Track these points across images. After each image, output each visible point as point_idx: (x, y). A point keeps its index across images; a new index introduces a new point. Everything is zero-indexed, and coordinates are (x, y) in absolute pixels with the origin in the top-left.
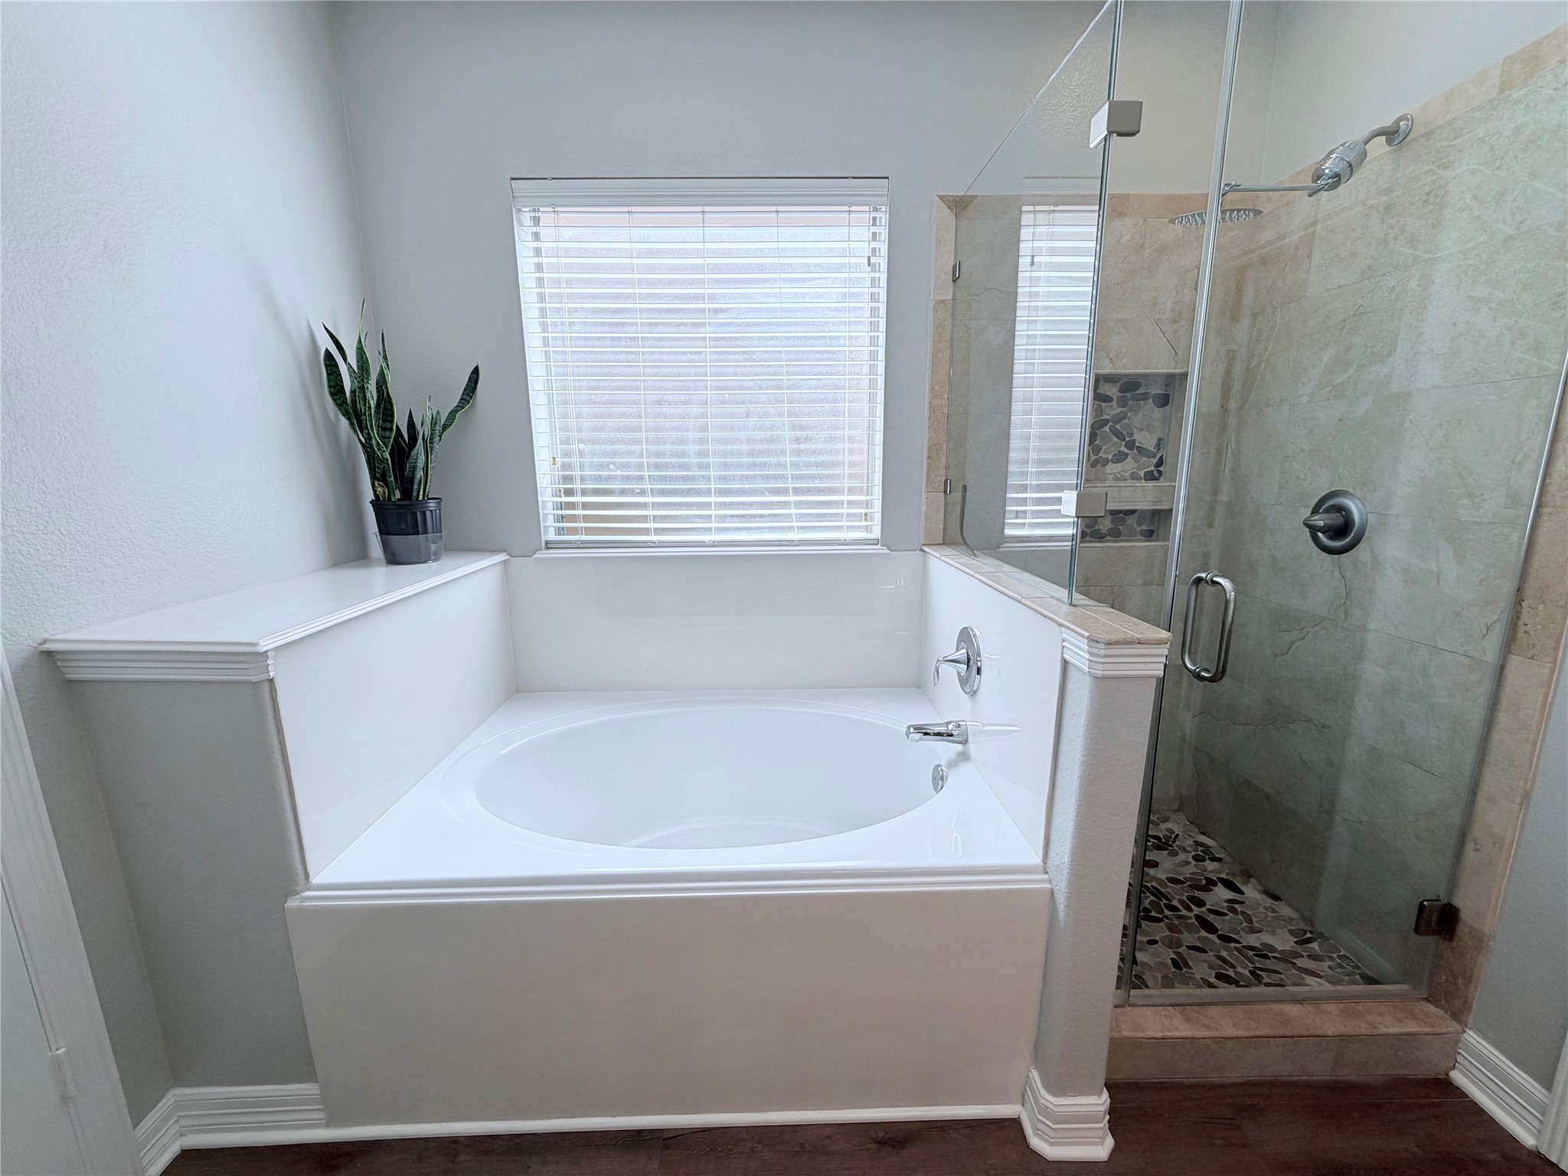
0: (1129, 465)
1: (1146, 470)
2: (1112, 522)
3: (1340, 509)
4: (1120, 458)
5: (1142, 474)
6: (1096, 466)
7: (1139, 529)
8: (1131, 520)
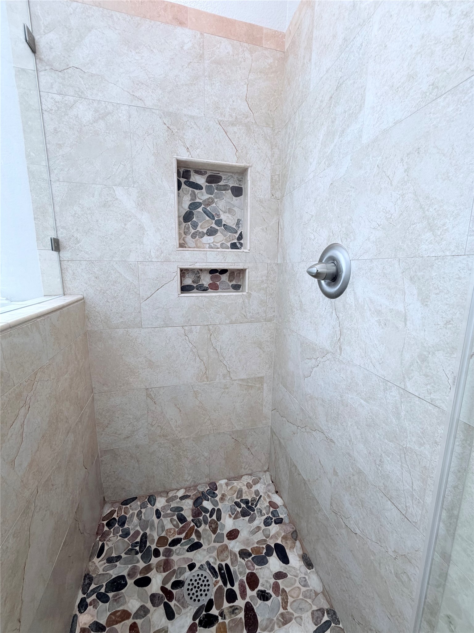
0: (219, 237)
1: (232, 242)
4: (211, 232)
5: (229, 244)
7: (230, 284)
8: (224, 277)
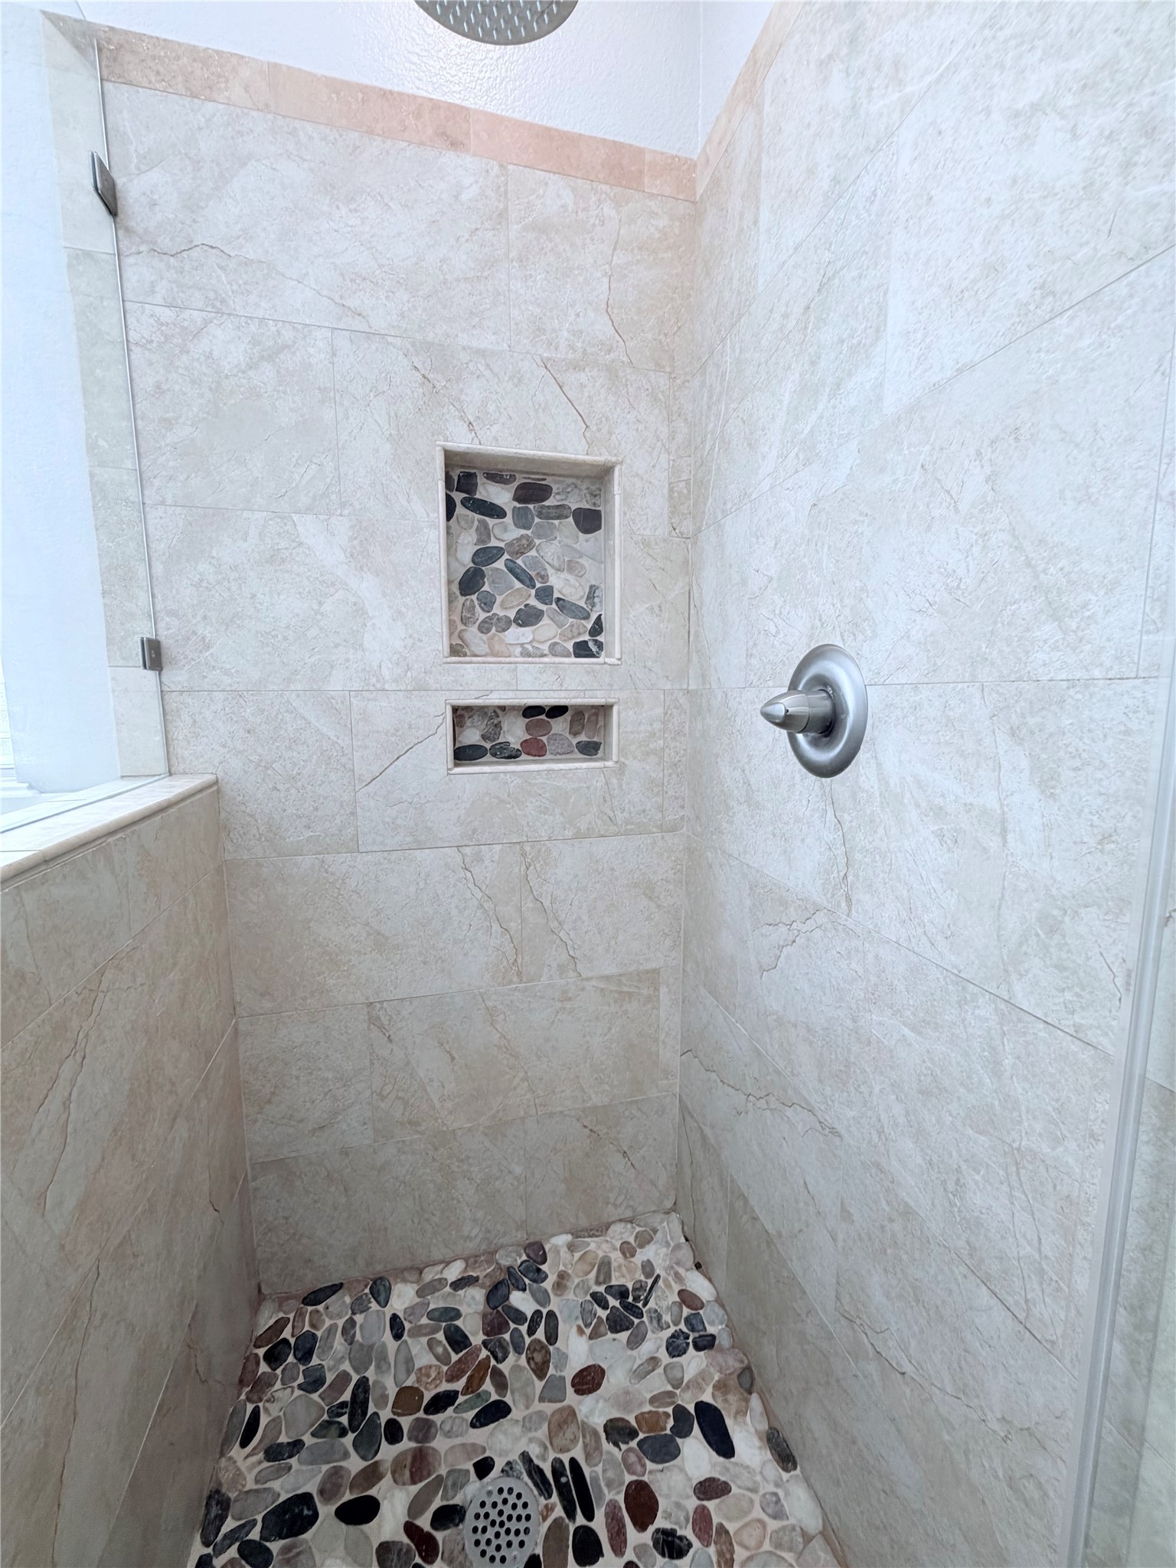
0: (547, 629)
1: (578, 640)
2: (527, 730)
3: (824, 683)
4: (527, 618)
5: (570, 646)
6: (489, 630)
7: (575, 741)
8: (560, 725)
